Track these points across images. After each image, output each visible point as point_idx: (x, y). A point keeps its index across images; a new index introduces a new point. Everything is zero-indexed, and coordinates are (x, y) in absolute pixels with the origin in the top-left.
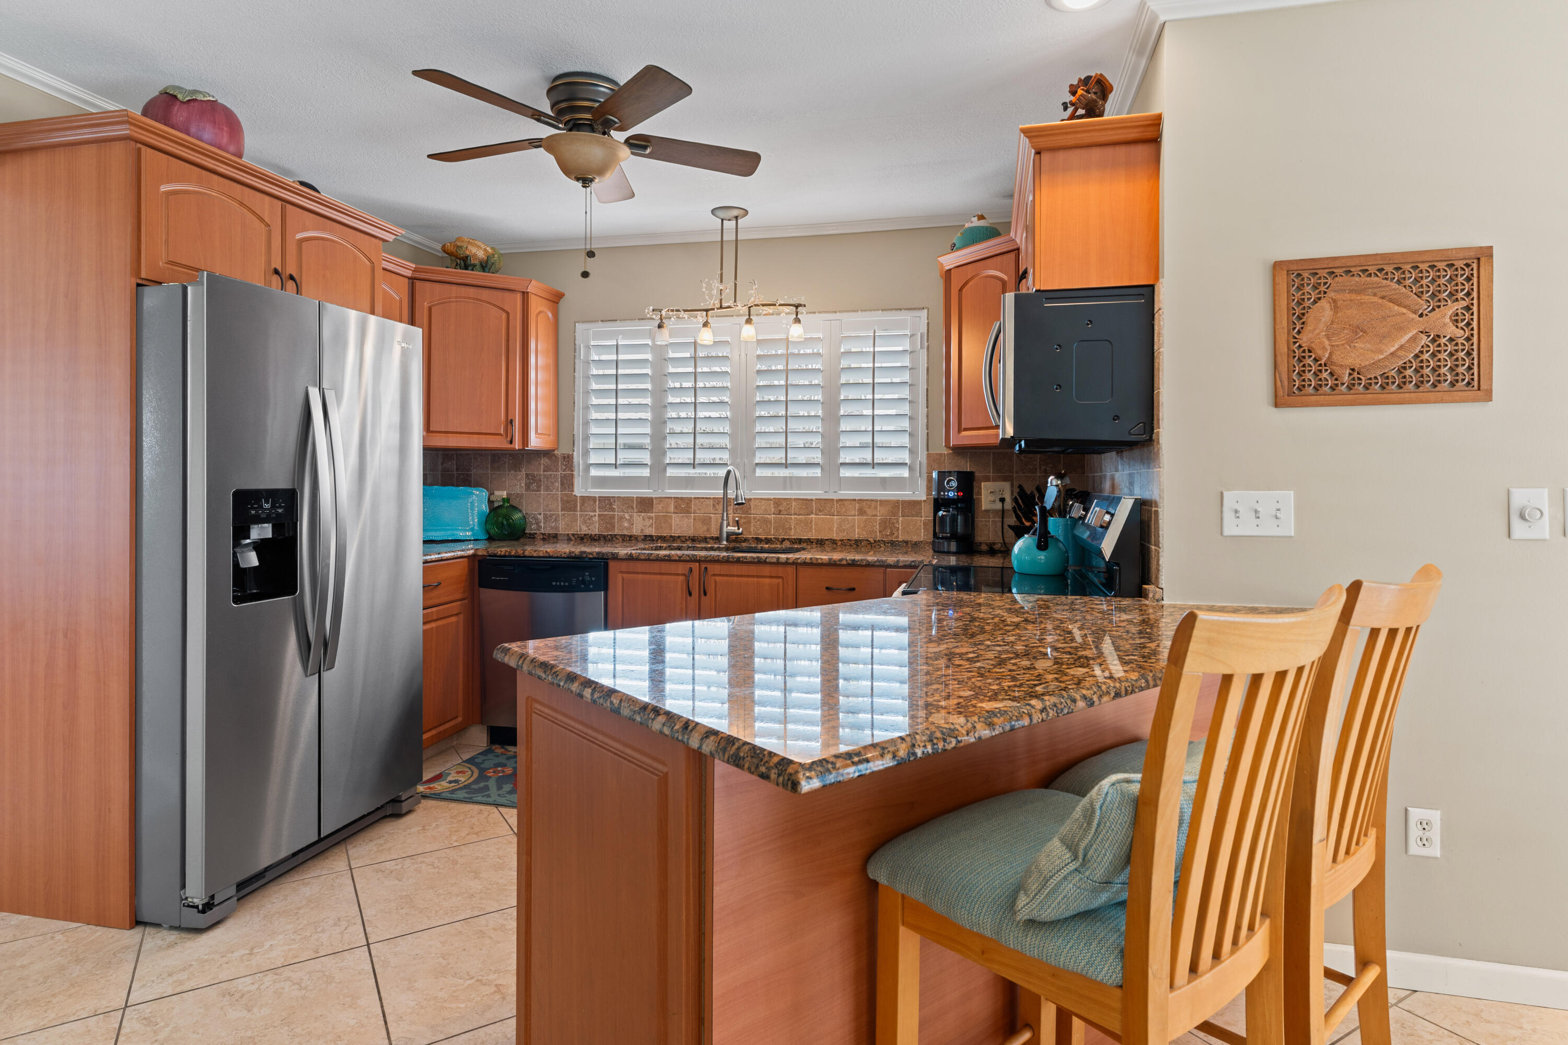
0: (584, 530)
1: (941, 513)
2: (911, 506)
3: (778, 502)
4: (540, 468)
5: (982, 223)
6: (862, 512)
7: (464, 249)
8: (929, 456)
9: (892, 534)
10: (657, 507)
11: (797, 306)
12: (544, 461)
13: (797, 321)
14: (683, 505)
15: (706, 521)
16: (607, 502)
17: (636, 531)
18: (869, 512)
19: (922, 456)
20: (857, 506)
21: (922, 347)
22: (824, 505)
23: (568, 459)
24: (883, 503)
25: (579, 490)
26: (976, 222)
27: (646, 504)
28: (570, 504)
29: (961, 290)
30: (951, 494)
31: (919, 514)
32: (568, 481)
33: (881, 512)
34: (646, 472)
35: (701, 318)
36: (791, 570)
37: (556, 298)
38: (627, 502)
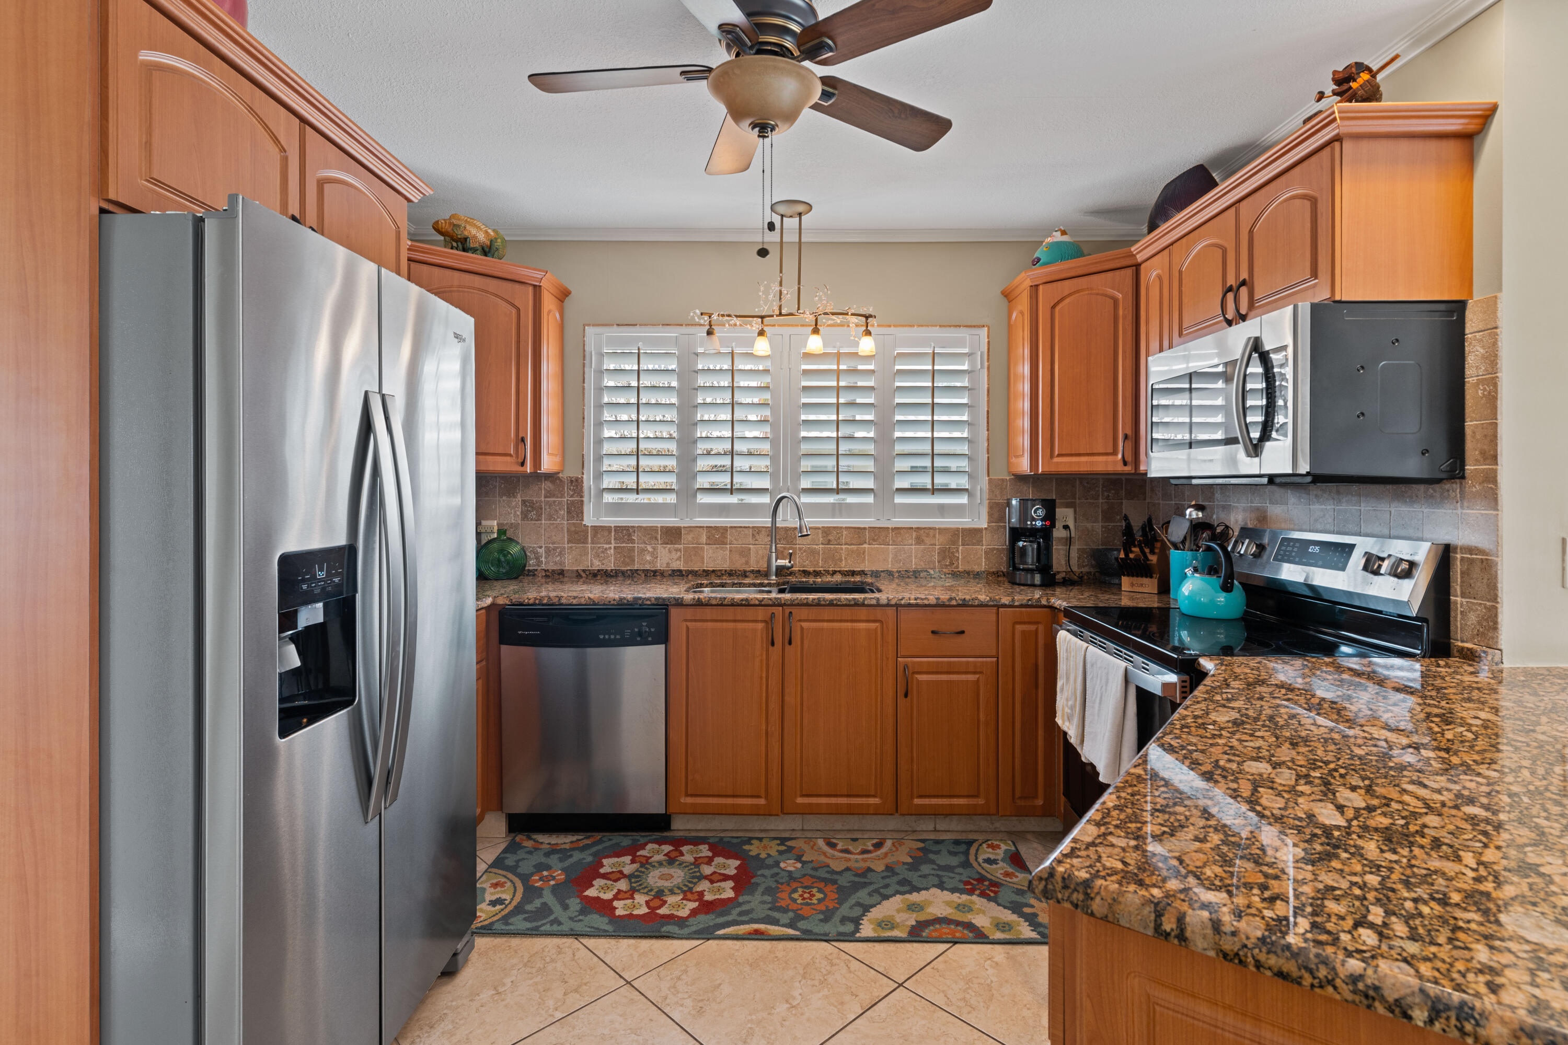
0: (597, 565)
1: (1021, 544)
2: (972, 534)
3: (827, 531)
4: (539, 494)
5: (1065, 238)
6: (919, 541)
7: (462, 229)
8: (990, 481)
9: (952, 564)
10: (687, 538)
11: (867, 317)
12: (546, 485)
13: (868, 333)
14: (718, 535)
15: (745, 553)
16: (624, 533)
17: (660, 565)
18: (927, 540)
19: (983, 483)
20: (914, 534)
21: (982, 367)
22: (878, 534)
23: (577, 484)
24: (942, 531)
25: (590, 518)
26: (1058, 237)
27: (672, 535)
28: (579, 535)
29: (1053, 307)
30: (1039, 524)
31: (979, 542)
32: (576, 510)
33: (939, 541)
34: (671, 498)
35: (756, 325)
36: (891, 612)
37: (563, 295)
38: (649, 532)
